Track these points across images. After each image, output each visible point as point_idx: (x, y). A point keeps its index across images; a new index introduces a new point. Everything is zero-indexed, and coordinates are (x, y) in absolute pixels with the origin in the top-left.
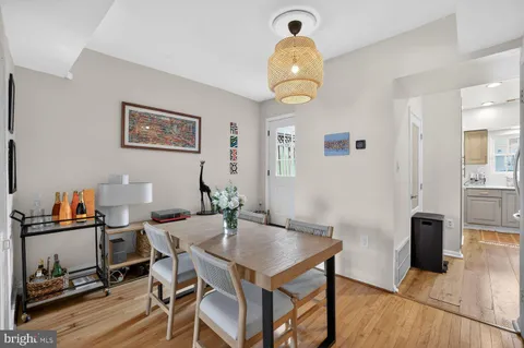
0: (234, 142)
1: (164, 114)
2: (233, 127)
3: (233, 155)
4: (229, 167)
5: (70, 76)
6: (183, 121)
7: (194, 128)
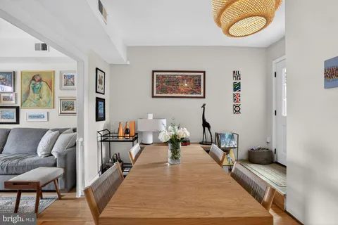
0: (237, 87)
1: (177, 74)
2: (236, 74)
3: (236, 99)
4: (232, 107)
5: (128, 63)
6: (191, 76)
7: (200, 80)
